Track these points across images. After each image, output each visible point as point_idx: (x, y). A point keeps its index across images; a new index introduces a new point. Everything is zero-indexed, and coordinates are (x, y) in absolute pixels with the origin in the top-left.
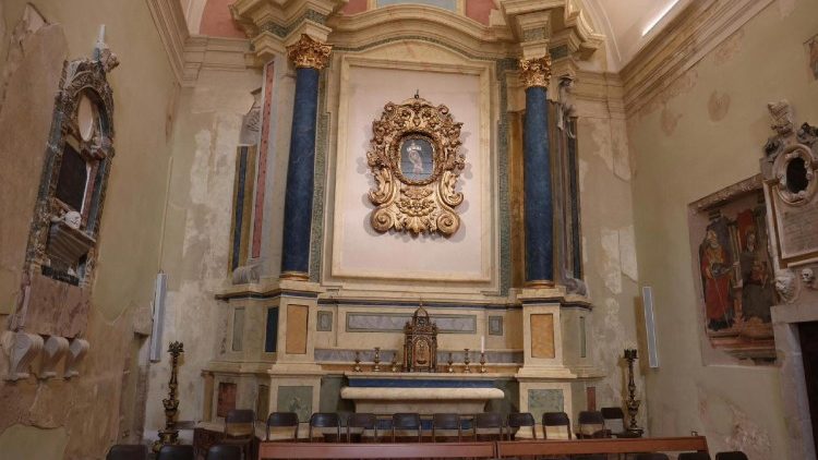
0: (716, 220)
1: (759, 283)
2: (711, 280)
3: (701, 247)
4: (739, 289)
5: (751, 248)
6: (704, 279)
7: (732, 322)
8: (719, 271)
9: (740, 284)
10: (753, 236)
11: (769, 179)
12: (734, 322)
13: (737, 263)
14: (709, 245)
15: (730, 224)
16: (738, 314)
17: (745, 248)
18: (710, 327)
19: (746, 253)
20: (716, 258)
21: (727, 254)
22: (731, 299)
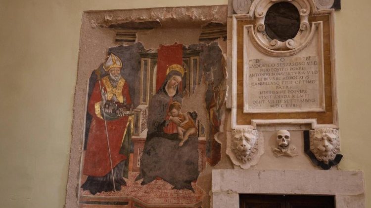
0: (125, 45)
1: (175, 137)
2: (100, 122)
3: (94, 72)
4: (140, 141)
5: (172, 92)
6: (90, 116)
7: (121, 183)
8: (114, 111)
9: (144, 135)
10: (179, 79)
11: (241, 14)
12: (124, 184)
13: (143, 107)
14: (107, 74)
15: (145, 55)
16: (132, 174)
17: (161, 89)
18: (84, 187)
19: (161, 97)
20: (114, 93)
21: (130, 92)
22: (124, 154)
